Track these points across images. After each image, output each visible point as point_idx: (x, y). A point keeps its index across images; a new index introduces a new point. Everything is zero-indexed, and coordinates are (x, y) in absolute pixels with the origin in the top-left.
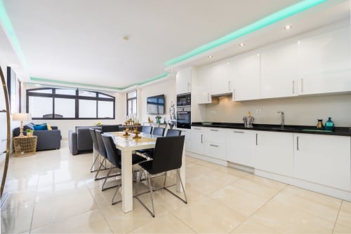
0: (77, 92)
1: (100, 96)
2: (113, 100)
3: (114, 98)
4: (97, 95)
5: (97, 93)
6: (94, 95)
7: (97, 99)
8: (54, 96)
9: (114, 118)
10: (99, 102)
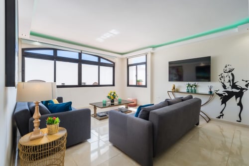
0: (80, 54)
1: (102, 61)
2: (113, 66)
3: (114, 63)
4: (99, 60)
5: (99, 58)
6: (96, 59)
7: (99, 64)
8: (55, 58)
9: (114, 85)
10: (101, 67)
